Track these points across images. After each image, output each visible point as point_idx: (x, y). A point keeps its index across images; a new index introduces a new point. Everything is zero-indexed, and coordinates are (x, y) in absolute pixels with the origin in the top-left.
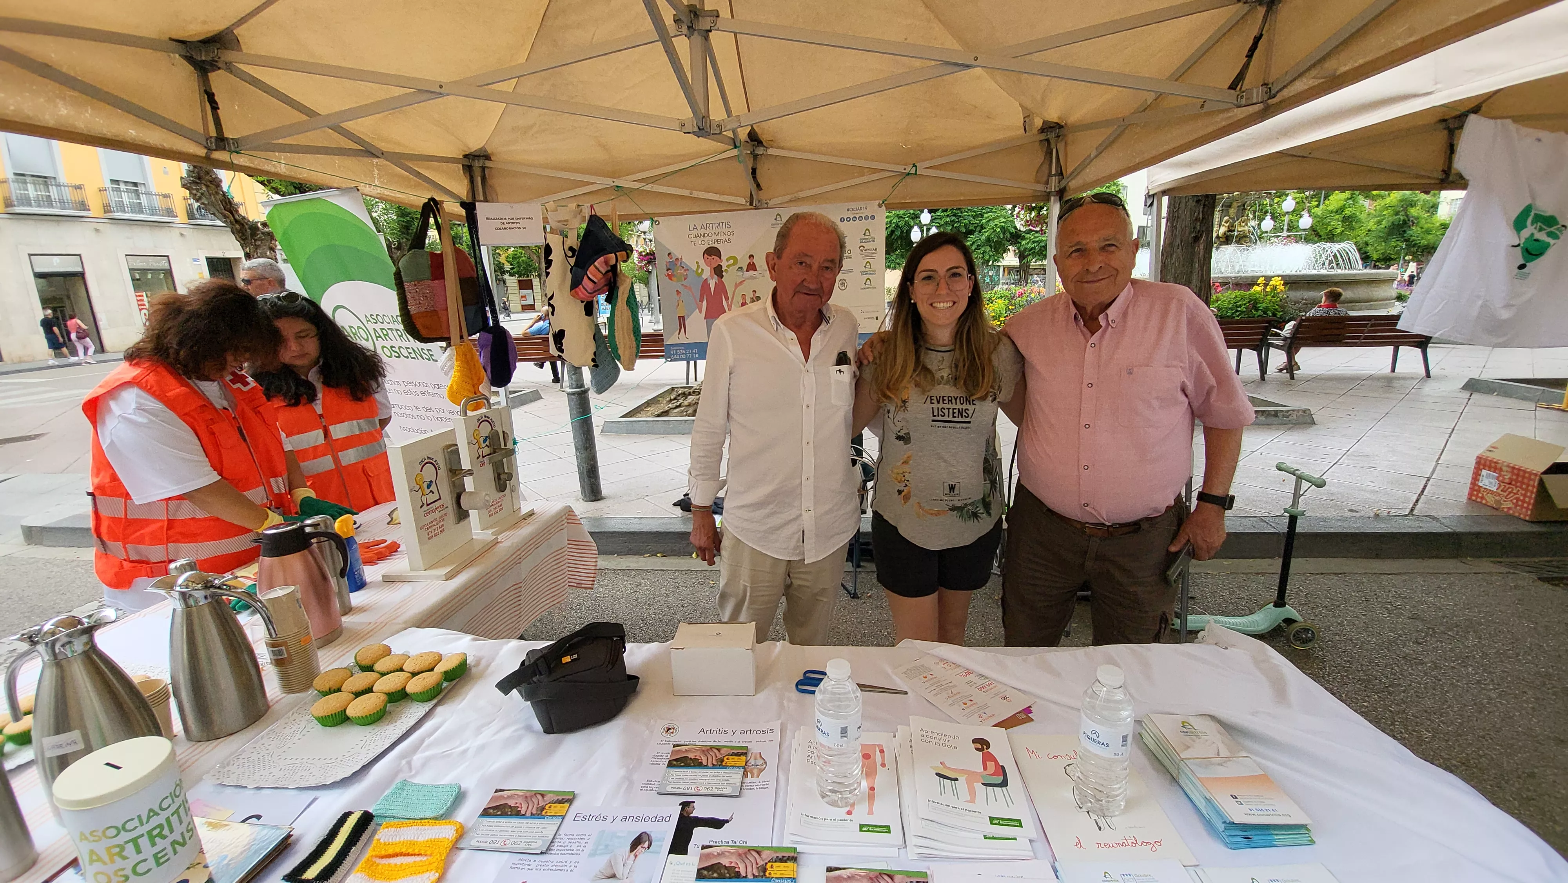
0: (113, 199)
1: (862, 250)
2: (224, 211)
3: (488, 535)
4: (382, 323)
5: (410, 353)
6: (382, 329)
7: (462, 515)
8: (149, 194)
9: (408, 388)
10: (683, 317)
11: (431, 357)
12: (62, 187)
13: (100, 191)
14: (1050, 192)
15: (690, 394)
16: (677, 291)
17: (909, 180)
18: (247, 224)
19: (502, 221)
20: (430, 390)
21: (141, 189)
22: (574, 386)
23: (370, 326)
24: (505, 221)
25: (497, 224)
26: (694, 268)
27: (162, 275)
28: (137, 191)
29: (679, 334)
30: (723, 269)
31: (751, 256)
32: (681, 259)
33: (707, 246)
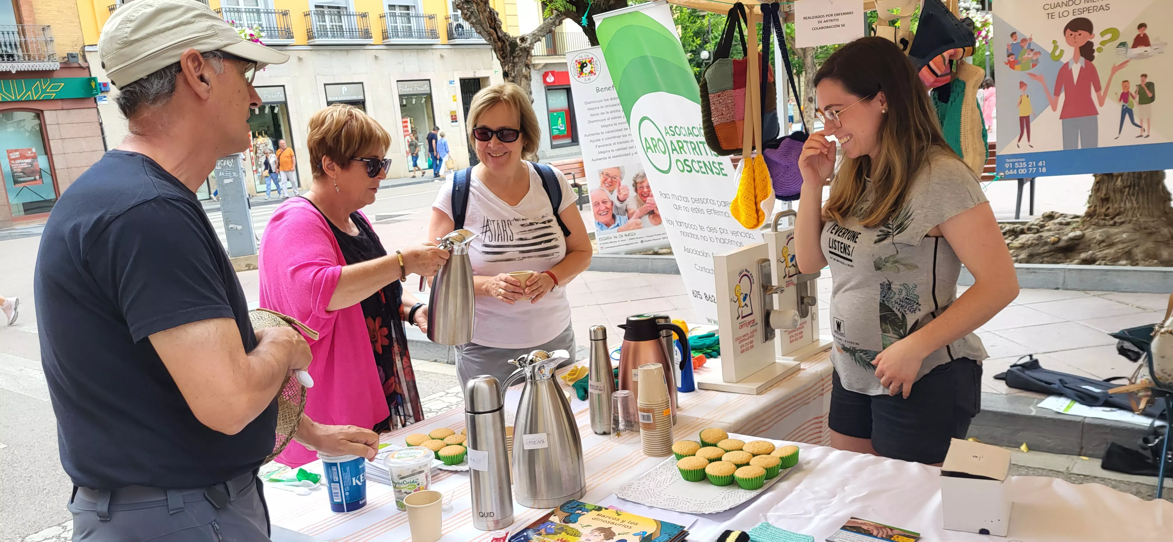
0: (390, 25)
2: (489, 29)
3: (790, 361)
4: (680, 135)
5: (701, 167)
6: (678, 142)
7: (768, 334)
8: (417, 16)
9: (696, 205)
10: (1027, 118)
11: (721, 172)
12: (352, 17)
13: (381, 17)
16: (1021, 83)
18: (507, 41)
19: (820, 19)
20: (716, 208)
21: (412, 12)
23: (668, 138)
24: (823, 19)
25: (814, 23)
26: (1049, 49)
27: (424, 100)
28: (408, 14)
29: (1019, 141)
30: (1095, 48)
31: (1142, 26)
32: (1031, 39)
33: (1071, 18)
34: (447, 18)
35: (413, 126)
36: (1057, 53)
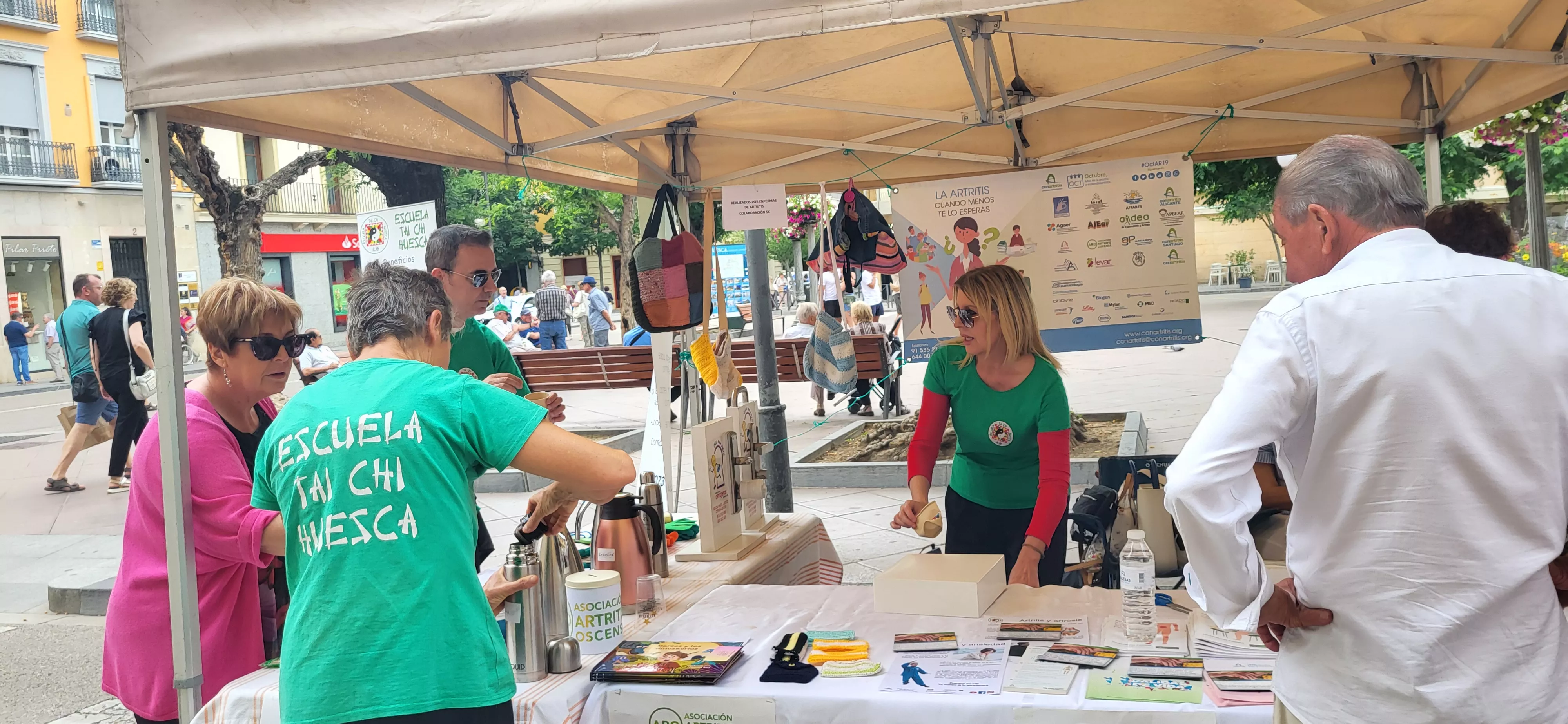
1: (1163, 215)
2: (199, 173)
3: (757, 532)
7: (738, 504)
8: (41, 145)
10: (928, 306)
14: (1424, 129)
15: (899, 430)
16: (921, 274)
17: (1223, 123)
18: (227, 191)
19: (746, 205)
21: (32, 138)
22: (768, 402)
24: (749, 205)
25: (741, 208)
26: (943, 244)
27: (48, 266)
28: (27, 141)
29: (922, 327)
30: (980, 244)
31: (1016, 228)
32: (926, 234)
33: (959, 217)
34: (91, 150)
35: (26, 305)
36: (950, 248)
